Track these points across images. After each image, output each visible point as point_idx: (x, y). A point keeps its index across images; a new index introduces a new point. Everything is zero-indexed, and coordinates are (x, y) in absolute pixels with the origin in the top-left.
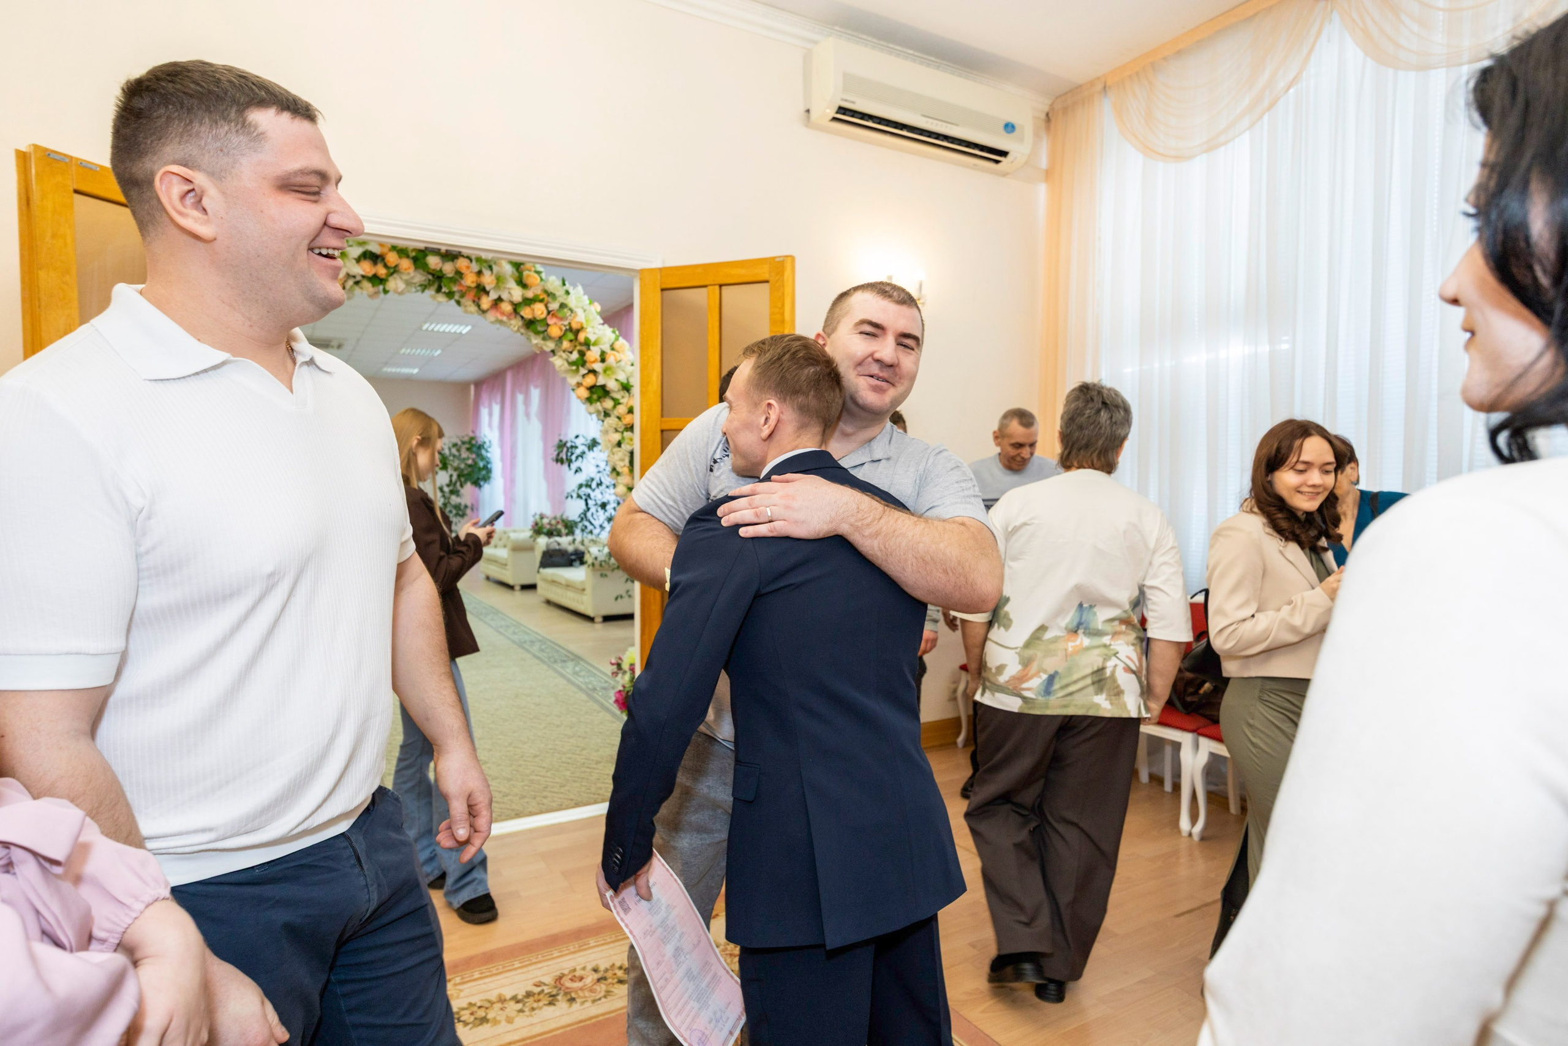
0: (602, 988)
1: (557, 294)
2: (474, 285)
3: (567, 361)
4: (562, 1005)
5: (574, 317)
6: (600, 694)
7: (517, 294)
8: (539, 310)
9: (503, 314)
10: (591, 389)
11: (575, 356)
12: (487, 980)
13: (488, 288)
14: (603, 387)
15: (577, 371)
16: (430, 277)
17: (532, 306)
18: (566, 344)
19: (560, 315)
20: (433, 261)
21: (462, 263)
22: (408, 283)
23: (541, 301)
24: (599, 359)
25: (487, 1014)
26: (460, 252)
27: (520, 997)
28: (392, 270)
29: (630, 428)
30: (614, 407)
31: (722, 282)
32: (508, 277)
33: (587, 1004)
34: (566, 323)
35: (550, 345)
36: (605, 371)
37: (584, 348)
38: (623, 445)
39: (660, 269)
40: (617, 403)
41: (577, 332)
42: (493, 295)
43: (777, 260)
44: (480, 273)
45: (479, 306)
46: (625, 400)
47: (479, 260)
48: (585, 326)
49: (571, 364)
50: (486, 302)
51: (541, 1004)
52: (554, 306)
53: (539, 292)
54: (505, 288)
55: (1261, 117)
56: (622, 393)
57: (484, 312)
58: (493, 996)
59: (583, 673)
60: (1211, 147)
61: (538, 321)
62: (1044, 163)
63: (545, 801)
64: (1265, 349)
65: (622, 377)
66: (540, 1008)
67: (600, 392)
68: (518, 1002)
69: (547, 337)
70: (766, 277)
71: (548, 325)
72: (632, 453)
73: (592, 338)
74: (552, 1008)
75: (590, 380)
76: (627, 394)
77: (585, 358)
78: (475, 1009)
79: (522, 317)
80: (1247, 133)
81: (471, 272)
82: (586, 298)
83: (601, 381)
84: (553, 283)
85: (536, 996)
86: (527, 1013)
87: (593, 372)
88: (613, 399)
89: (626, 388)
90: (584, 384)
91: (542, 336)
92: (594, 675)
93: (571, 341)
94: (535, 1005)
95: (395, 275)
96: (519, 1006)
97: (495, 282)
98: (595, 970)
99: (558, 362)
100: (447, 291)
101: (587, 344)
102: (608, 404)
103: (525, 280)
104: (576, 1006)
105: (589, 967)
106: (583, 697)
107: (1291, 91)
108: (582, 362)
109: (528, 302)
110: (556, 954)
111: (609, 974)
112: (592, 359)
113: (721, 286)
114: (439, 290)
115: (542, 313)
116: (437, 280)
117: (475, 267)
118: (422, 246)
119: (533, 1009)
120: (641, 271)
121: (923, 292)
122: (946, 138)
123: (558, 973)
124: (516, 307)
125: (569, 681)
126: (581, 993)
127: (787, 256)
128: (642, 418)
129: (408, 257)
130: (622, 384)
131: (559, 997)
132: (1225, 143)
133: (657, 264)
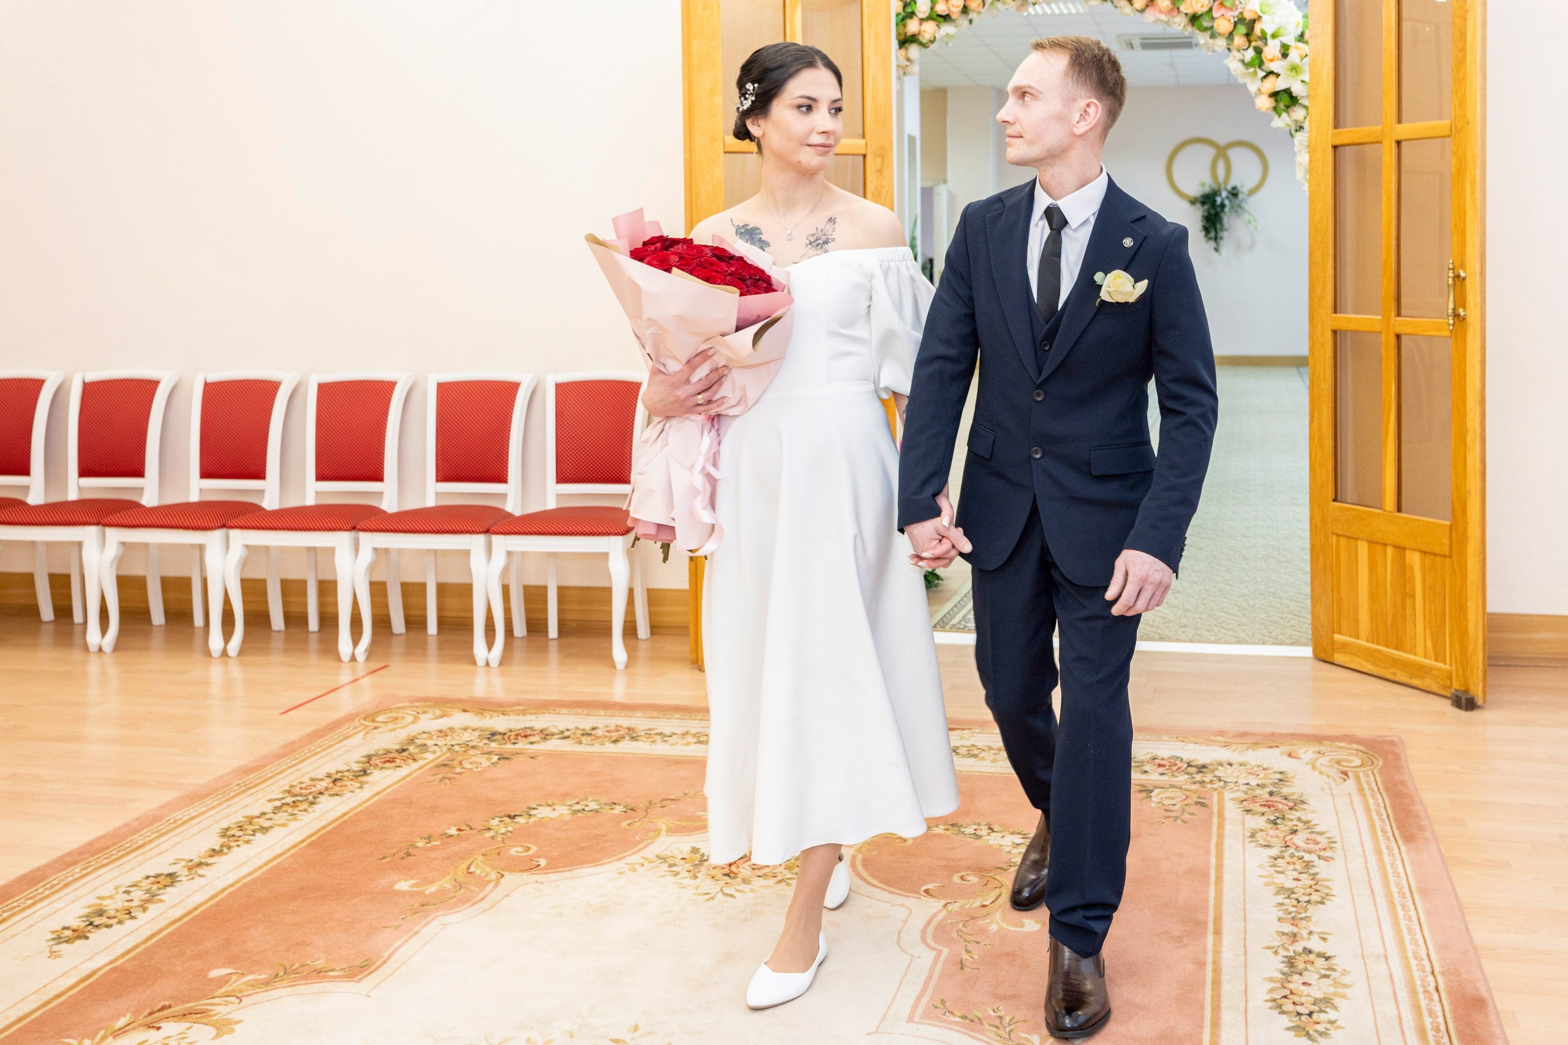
3: (1243, 61)
8: (1198, 2)
9: (1161, 11)
11: (1250, 54)
15: (1255, 73)
19: (1228, 3)
24: (1280, 55)
37: (1259, 43)
57: (1140, 11)
61: (1202, 14)
67: (1285, 99)
69: (1214, 35)
73: (1270, 30)
75: (1271, 85)
77: (1262, 56)
79: (1185, 11)
83: (1286, 84)
87: (1274, 73)
90: (1266, 89)
91: (1209, 33)
93: (1245, 35)
101: (1263, 38)
102: (1299, 114)
108: (1259, 61)
112: (1271, 57)
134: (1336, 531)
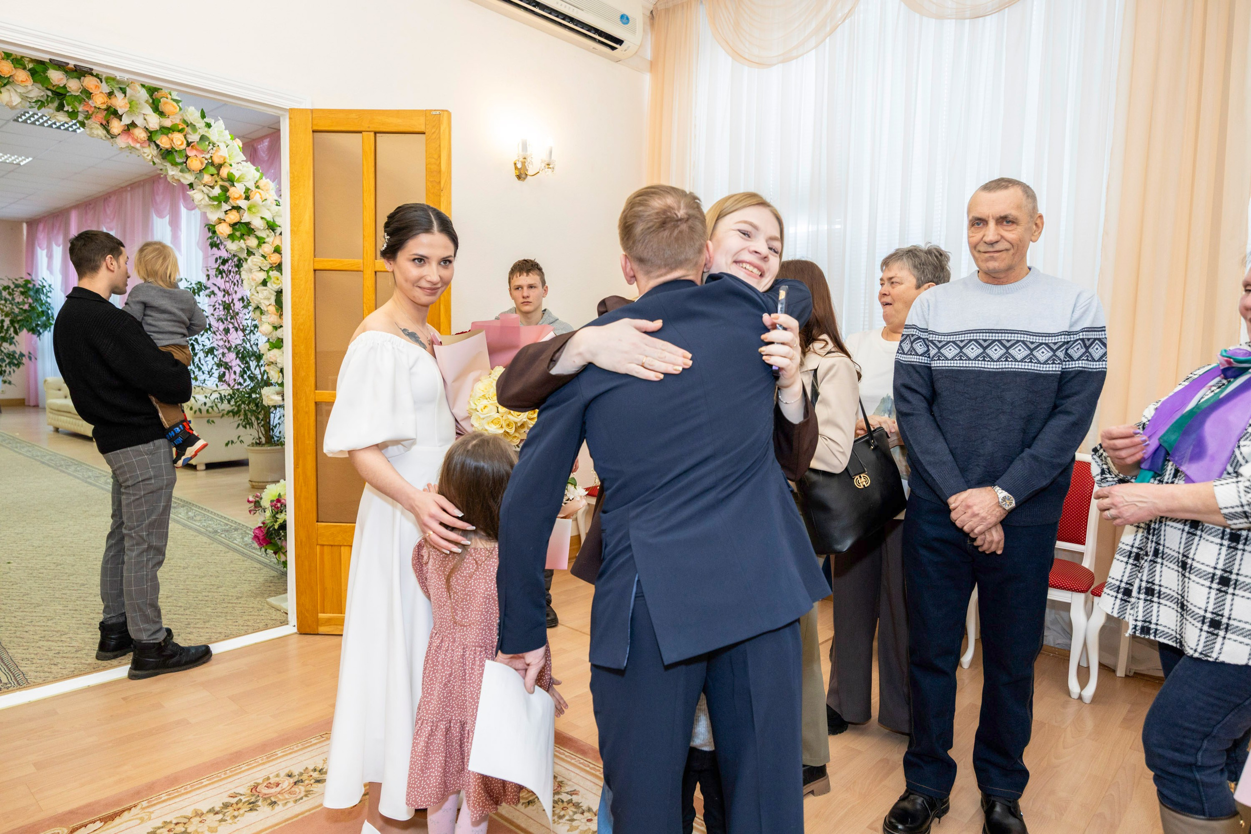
0: (301, 789)
1: (198, 125)
2: (104, 107)
3: (208, 195)
4: (264, 810)
5: (216, 151)
6: (223, 535)
7: (154, 122)
8: (178, 140)
9: (136, 140)
10: (233, 226)
11: (217, 191)
12: (177, 800)
13: (120, 113)
14: (248, 224)
15: (219, 206)
16: (50, 93)
17: (170, 135)
18: (207, 178)
19: (200, 147)
20: (56, 76)
21: (89, 82)
22: (24, 98)
23: (180, 131)
24: (244, 196)
25: (186, 828)
26: (92, 69)
27: (217, 809)
28: (6, 81)
29: (279, 267)
30: (259, 245)
31: (377, 130)
32: (143, 102)
33: (289, 805)
34: (208, 156)
35: (188, 178)
36: (249, 209)
37: (227, 184)
38: (268, 284)
39: (312, 111)
40: (261, 241)
41: (219, 167)
42: (126, 120)
43: (434, 113)
44: (110, 94)
45: (108, 131)
46: (272, 240)
47: (110, 79)
48: (228, 161)
49: (212, 199)
50: (116, 126)
51: (241, 811)
52: (194, 138)
53: (178, 121)
54: (139, 113)
55: (824, 40)
56: (267, 232)
57: (113, 137)
58: (189, 812)
59: (198, 518)
60: (786, 59)
61: (176, 151)
62: (649, 54)
63: (191, 637)
64: (824, 227)
65: (268, 216)
66: (243, 815)
67: (244, 230)
68: (217, 813)
69: (186, 168)
70: (422, 129)
71: (187, 157)
72: (279, 293)
73: (237, 174)
74: (254, 813)
75: (233, 217)
76: (273, 233)
77: (228, 194)
78: (172, 826)
79: (158, 146)
80: (813, 52)
81: (101, 93)
82: (227, 132)
83: (246, 218)
84: (193, 114)
85: (235, 806)
86: (230, 821)
87: (238, 208)
88: (257, 237)
89: (272, 227)
90: (227, 220)
91: (180, 167)
92: (212, 519)
93: (212, 175)
94: (236, 813)
95: (8, 87)
96: (220, 816)
97: (128, 106)
98: (290, 776)
99: (197, 195)
100: (70, 110)
101: (231, 180)
102: (252, 242)
103: (162, 107)
104: (277, 808)
105: (283, 774)
106: (205, 539)
107: (847, 21)
108: (224, 197)
109: (165, 130)
110: (244, 767)
111: (305, 777)
112: (237, 196)
113: (376, 133)
114: (60, 108)
115: (182, 144)
116: (59, 96)
117: (105, 88)
118: (46, 57)
119: (235, 817)
120: (291, 111)
121: (553, 158)
122: (572, 20)
123: (252, 783)
124: (151, 136)
125: (184, 525)
126: (280, 796)
127: (443, 111)
128: (292, 256)
129: (24, 68)
130: (268, 223)
131: (259, 803)
132: (797, 57)
133: (307, 105)
134: (320, 542)
